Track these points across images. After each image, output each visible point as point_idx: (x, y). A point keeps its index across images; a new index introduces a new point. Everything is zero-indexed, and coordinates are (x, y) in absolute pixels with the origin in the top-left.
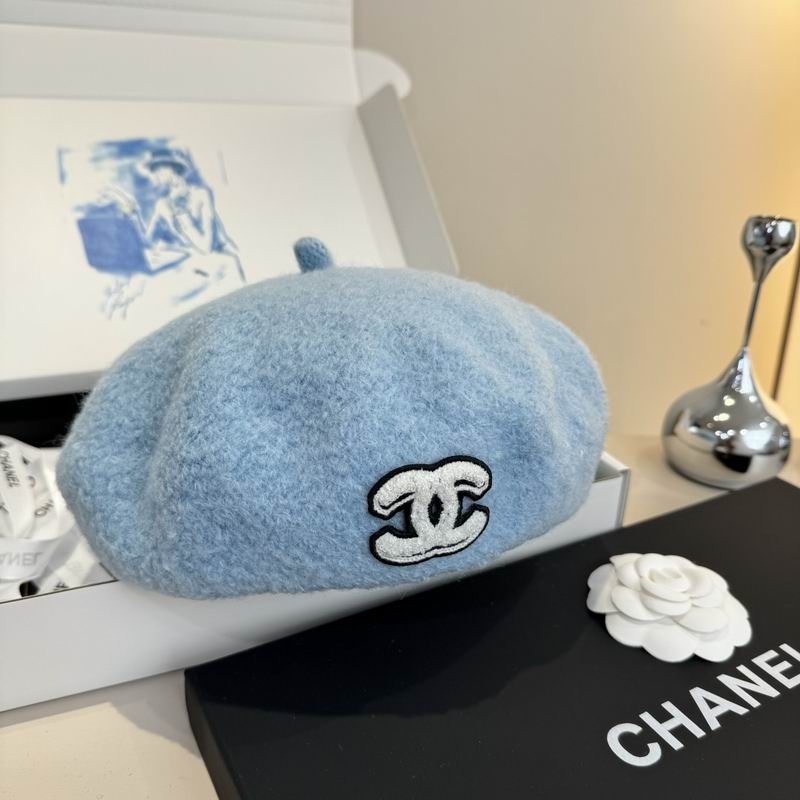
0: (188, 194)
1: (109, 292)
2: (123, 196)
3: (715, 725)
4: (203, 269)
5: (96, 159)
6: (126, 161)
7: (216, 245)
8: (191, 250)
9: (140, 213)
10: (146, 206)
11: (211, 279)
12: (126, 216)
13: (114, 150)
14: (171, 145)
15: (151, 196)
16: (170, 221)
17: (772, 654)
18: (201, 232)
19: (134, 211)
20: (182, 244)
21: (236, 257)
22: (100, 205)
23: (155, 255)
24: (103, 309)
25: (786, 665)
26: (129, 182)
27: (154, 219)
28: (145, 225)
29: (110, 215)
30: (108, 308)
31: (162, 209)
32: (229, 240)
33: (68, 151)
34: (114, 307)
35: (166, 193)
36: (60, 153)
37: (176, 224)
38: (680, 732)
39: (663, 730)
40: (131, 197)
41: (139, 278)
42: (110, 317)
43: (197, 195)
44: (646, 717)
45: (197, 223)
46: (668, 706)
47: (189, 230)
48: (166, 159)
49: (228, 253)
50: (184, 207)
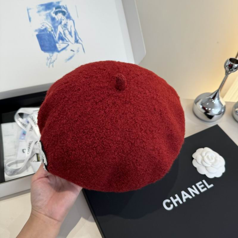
0: (67, 22)
1: (48, 59)
2: (49, 25)
3: (184, 201)
4: (73, 49)
5: (39, 12)
6: (48, 12)
7: (76, 41)
8: (69, 43)
9: (54, 31)
10: (55, 28)
11: (75, 52)
12: (50, 32)
13: (44, 7)
14: (61, 4)
15: (57, 24)
16: (62, 33)
17: (200, 183)
18: (72, 36)
19: (52, 30)
20: (67, 41)
21: (82, 44)
22: (42, 29)
23: (59, 45)
24: (47, 65)
25: (203, 186)
26: (49, 20)
27: (58, 32)
28: (56, 35)
29: (45, 32)
30: (48, 64)
31: (60, 29)
32: (79, 38)
33: (30, 9)
34: (50, 64)
35: (61, 23)
36: (28, 10)
37: (64, 34)
38: (178, 202)
39: (174, 201)
40: (50, 25)
41: (56, 54)
42: (49, 67)
43: (70, 23)
44: (172, 198)
45: (70, 33)
46: (176, 196)
47: (68, 36)
48: (60, 9)
49: (80, 43)
50: (66, 27)
